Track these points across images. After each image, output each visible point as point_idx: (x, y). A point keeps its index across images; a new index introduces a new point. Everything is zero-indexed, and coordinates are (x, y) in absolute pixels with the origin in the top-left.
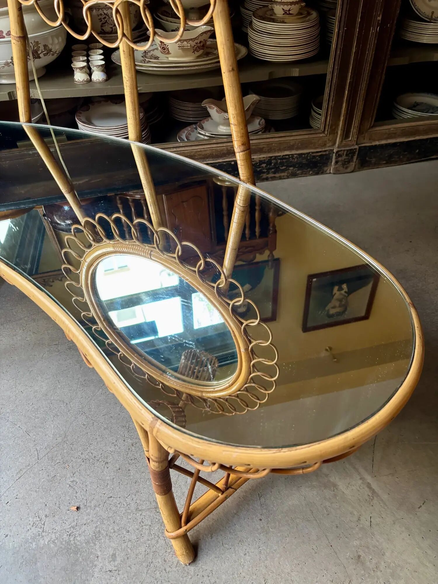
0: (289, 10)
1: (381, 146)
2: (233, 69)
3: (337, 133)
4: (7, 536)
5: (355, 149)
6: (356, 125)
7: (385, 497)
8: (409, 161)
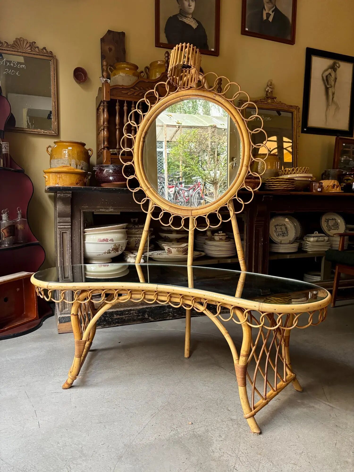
0: (222, 238)
2: (238, 233)
4: (160, 436)
7: (338, 408)
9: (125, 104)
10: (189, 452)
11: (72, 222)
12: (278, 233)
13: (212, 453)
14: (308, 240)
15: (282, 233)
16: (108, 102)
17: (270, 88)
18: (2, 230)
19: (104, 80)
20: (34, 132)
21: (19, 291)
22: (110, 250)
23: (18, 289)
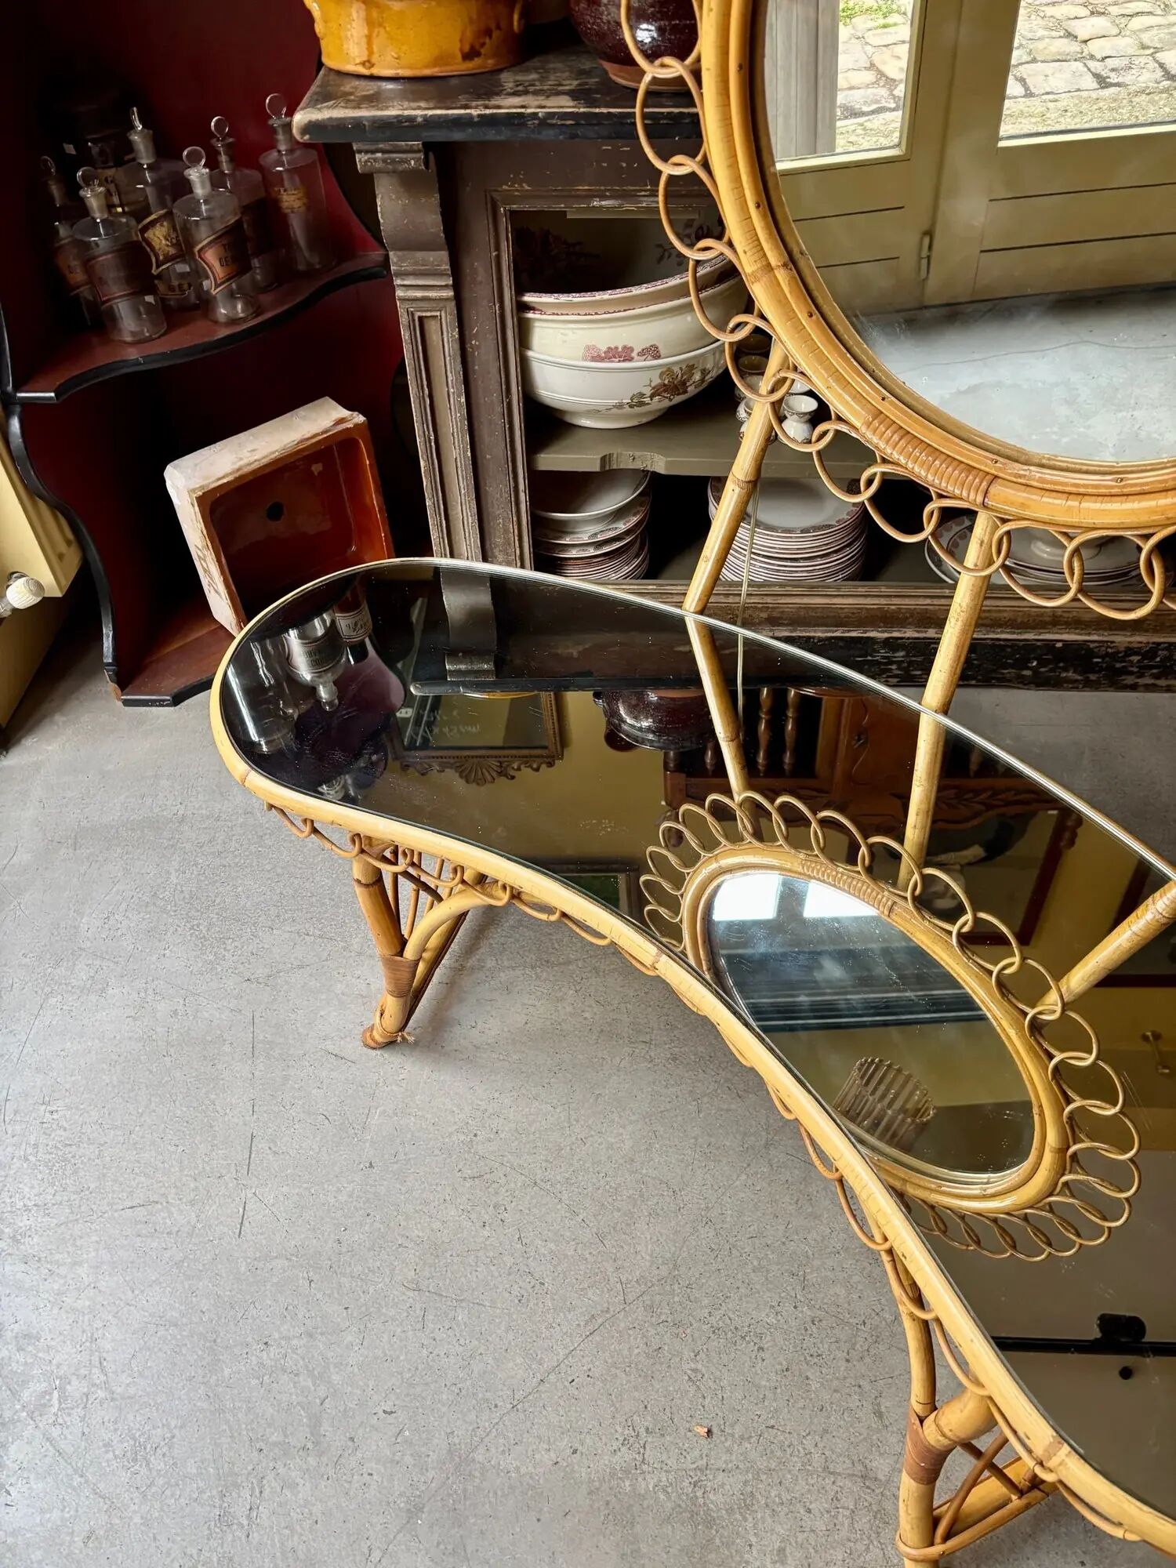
4: (575, 1452)
11: (456, 273)
18: (199, 251)
21: (320, 473)
22: (642, 395)
23: (317, 468)
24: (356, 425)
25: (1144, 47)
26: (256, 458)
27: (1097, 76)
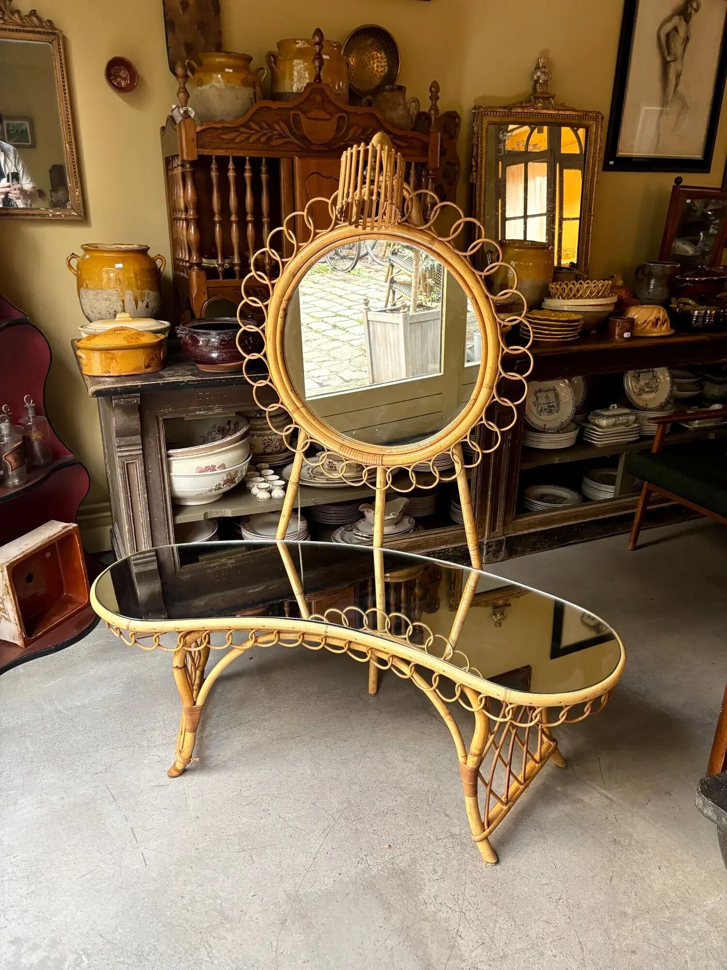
1: (525, 535)
3: (485, 526)
4: (340, 874)
5: (503, 539)
6: (501, 519)
7: (620, 801)
8: (551, 547)
9: (231, 166)
10: (388, 907)
11: (143, 444)
12: (540, 407)
13: (423, 905)
14: (597, 423)
15: (549, 406)
16: (193, 164)
17: (543, 73)
18: (5, 457)
19: (182, 112)
20: (33, 215)
21: (49, 557)
22: (220, 484)
23: (48, 555)
24: (74, 528)
25: (332, 372)
26: (29, 547)
27: (318, 383)
